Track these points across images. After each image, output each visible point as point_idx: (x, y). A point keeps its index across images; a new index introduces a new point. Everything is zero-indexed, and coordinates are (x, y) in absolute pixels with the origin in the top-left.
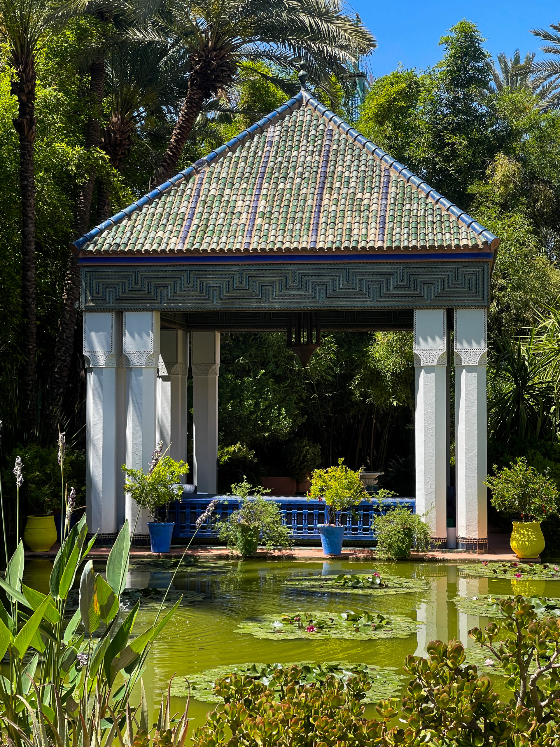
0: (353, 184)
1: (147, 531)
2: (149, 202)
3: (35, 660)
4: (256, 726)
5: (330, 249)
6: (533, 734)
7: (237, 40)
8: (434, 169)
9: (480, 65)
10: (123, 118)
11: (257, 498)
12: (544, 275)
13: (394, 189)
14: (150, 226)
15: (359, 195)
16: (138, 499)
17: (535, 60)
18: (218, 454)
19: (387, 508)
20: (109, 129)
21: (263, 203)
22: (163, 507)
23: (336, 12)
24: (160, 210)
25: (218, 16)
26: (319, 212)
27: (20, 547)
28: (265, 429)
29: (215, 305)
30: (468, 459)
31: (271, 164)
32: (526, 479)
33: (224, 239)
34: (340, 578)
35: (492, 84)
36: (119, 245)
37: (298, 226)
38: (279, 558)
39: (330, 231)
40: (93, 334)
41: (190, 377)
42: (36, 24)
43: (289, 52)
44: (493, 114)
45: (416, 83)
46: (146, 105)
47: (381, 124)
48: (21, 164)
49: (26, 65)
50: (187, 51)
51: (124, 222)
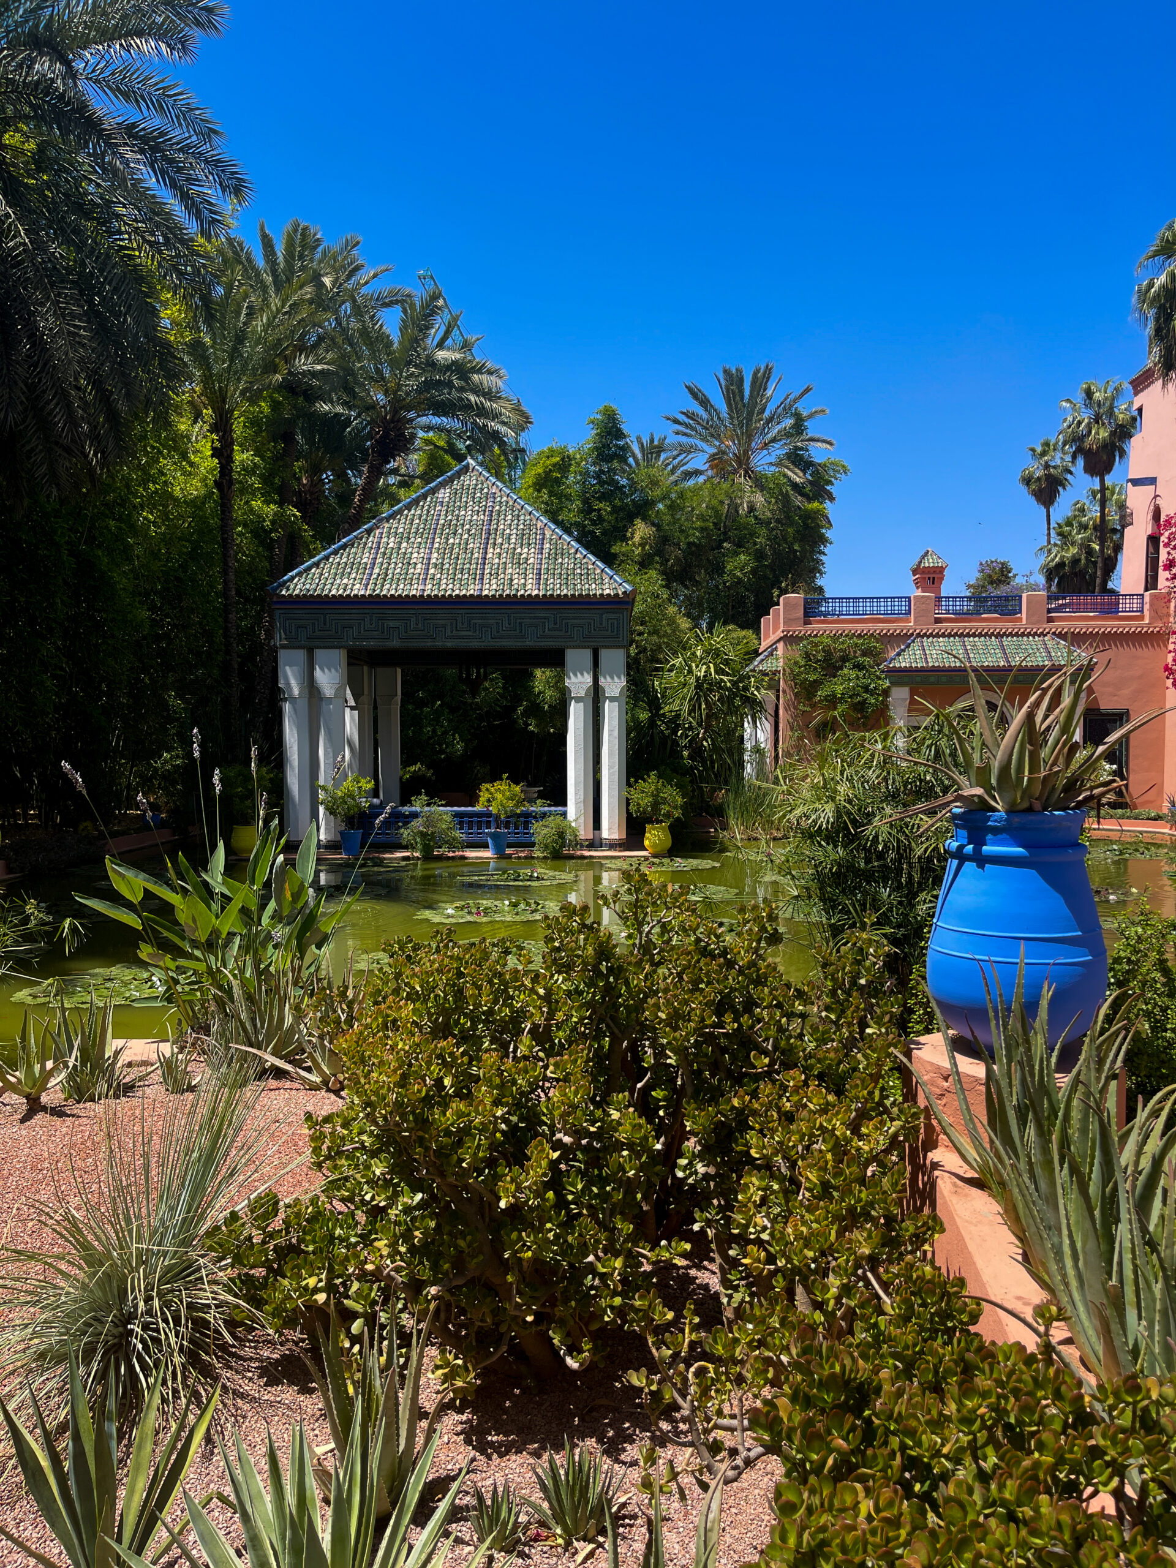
0: (513, 541)
1: (339, 838)
2: (335, 552)
3: (237, 940)
4: (415, 975)
5: (494, 596)
6: (646, 977)
7: (412, 415)
8: (583, 531)
9: (622, 443)
10: (312, 480)
11: (434, 808)
12: (674, 622)
13: (548, 545)
14: (336, 574)
15: (519, 550)
16: (331, 811)
17: (667, 441)
18: (401, 773)
19: (544, 815)
20: (300, 489)
21: (435, 555)
22: (353, 817)
23: (498, 392)
24: (344, 560)
25: (395, 393)
26: (484, 564)
27: (221, 845)
28: (442, 752)
29: (395, 643)
30: (610, 775)
31: (442, 522)
32: (657, 789)
33: (402, 586)
34: (504, 873)
35: (631, 460)
36: (309, 590)
37: (466, 576)
38: (453, 858)
39: (494, 581)
40: (287, 668)
41: (375, 708)
42: (233, 396)
43: (457, 425)
44: (633, 484)
45: (568, 457)
46: (332, 470)
47: (539, 491)
48: (222, 520)
49: (225, 432)
50: (369, 423)
51: (313, 570)
